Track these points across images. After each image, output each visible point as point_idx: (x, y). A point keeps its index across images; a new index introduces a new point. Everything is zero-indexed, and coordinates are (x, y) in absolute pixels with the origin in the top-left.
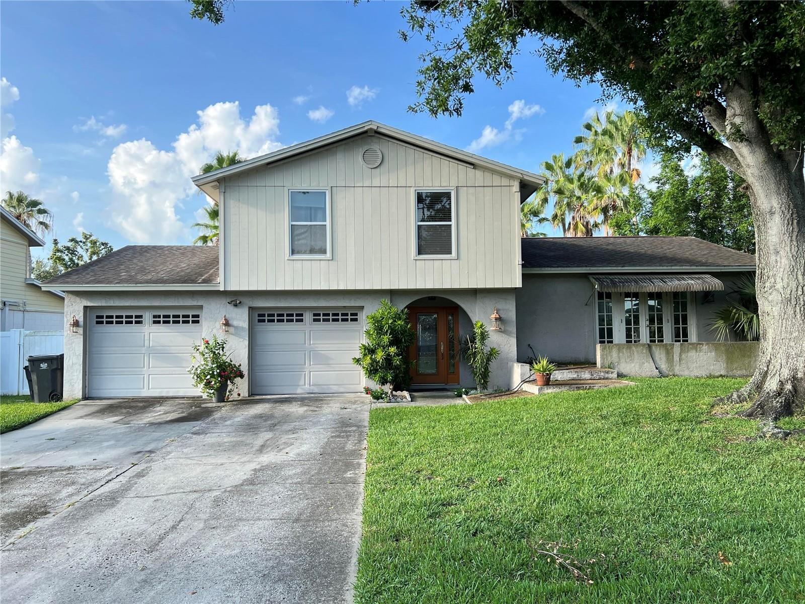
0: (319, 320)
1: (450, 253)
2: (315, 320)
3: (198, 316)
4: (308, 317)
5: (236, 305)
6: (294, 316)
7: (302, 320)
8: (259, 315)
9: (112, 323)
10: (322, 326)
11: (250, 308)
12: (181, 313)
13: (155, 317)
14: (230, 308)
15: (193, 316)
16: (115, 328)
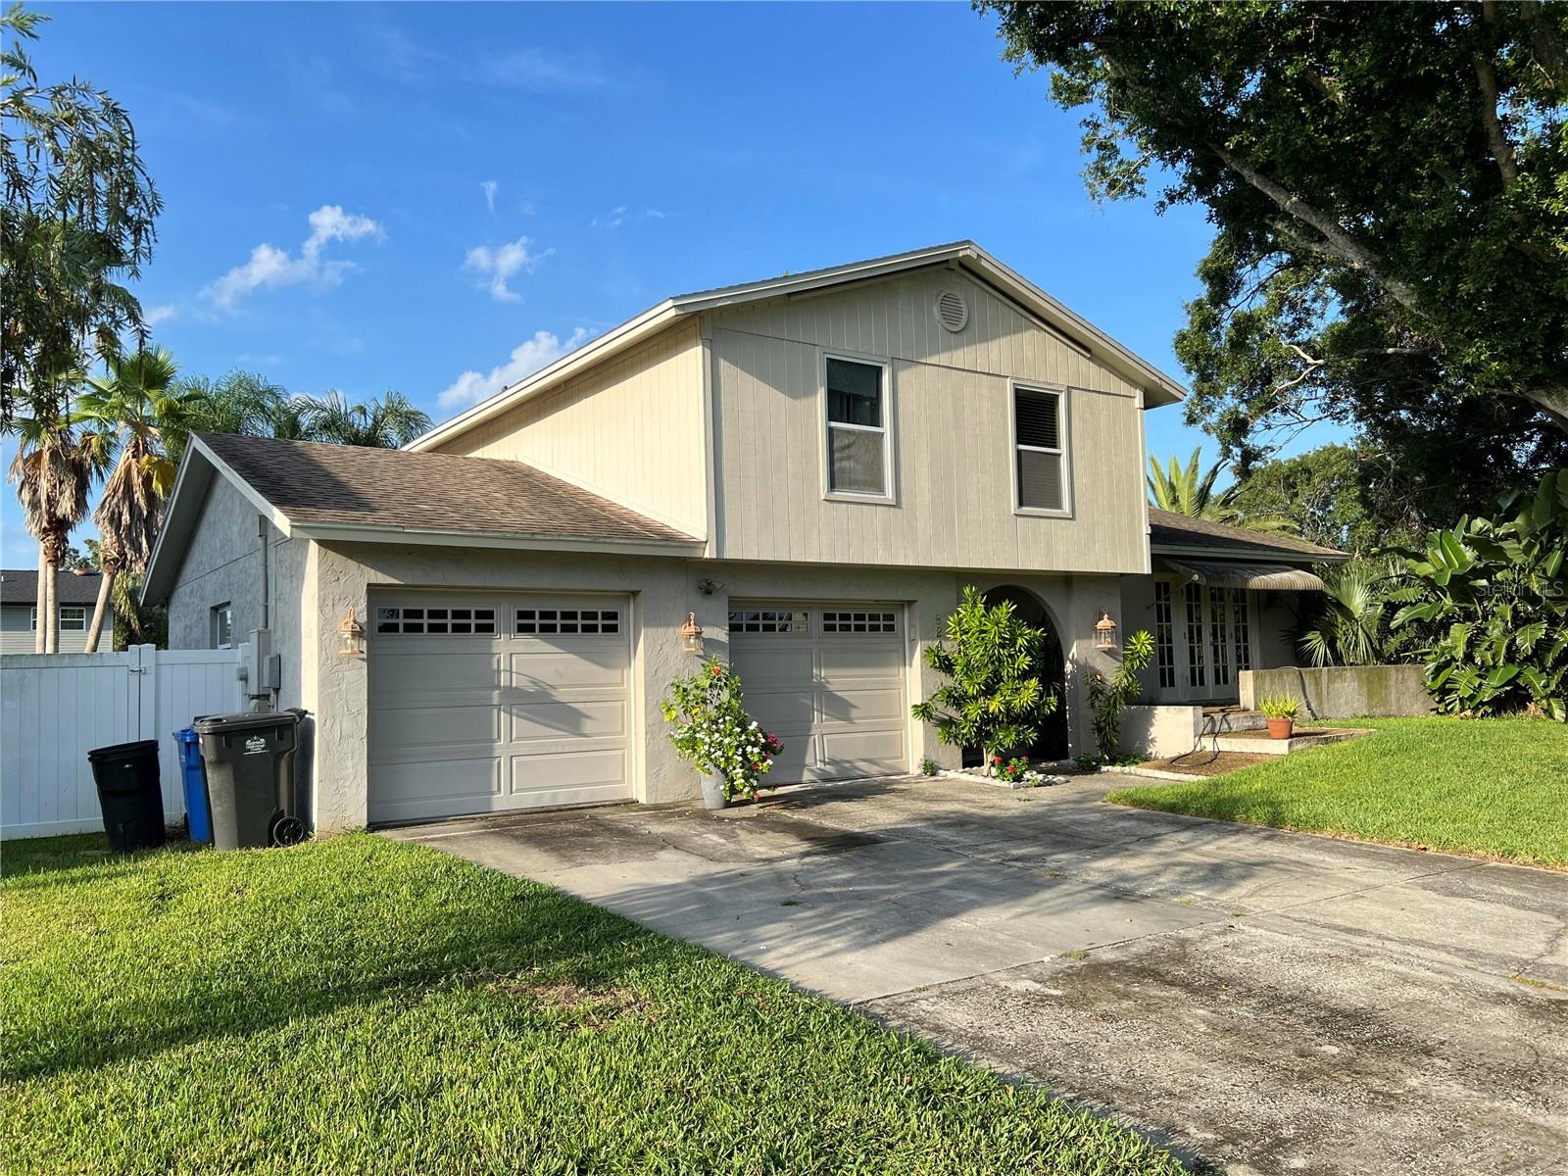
1: (1059, 505)
9: (419, 628)
11: (731, 598)
13: (522, 615)
15: (607, 616)
16: (427, 642)
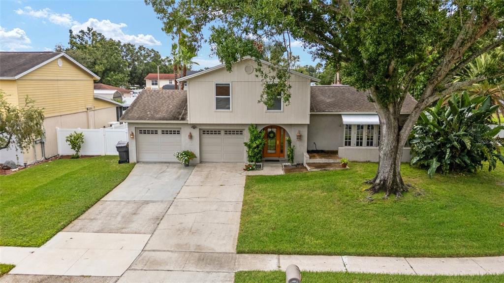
0: (227, 134)
1: (281, 109)
2: (225, 134)
3: (179, 131)
4: (223, 132)
5: (194, 128)
6: (217, 132)
7: (220, 134)
8: (203, 131)
10: (228, 136)
11: (200, 129)
12: (173, 130)
13: (162, 131)
14: (192, 129)
15: (177, 131)
